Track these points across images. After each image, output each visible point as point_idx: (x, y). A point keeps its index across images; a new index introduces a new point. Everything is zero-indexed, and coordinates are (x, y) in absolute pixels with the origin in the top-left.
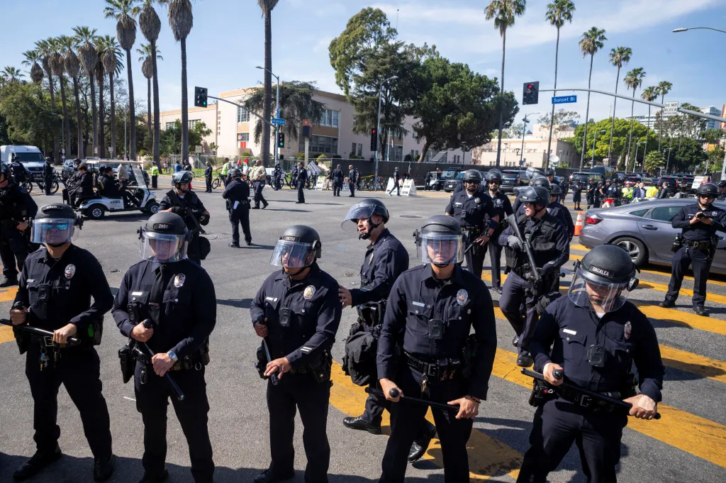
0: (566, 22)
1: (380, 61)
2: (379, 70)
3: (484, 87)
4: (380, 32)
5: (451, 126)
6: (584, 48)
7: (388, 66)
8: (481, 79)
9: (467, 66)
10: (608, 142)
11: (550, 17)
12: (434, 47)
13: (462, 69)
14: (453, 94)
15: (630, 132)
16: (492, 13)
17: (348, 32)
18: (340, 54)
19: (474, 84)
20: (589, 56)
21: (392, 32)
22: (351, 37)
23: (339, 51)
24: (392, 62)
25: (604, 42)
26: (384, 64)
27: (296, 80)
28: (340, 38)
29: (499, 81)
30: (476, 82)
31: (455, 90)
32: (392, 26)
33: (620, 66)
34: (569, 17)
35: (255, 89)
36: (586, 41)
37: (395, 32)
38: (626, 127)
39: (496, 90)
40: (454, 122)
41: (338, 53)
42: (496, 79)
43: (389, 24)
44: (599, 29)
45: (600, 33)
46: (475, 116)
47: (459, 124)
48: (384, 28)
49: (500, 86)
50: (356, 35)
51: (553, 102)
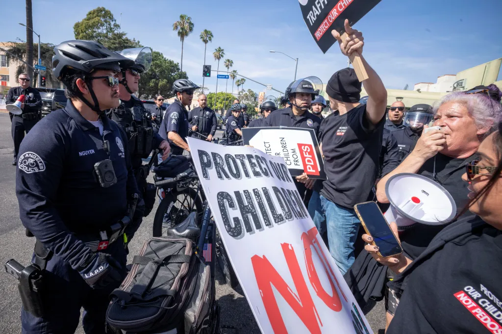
0: (209, 42)
1: (112, 41)
2: (112, 46)
3: (173, 67)
4: (110, 24)
5: (155, 86)
6: (215, 57)
7: (117, 45)
8: (171, 62)
9: (162, 54)
10: (221, 103)
11: (202, 38)
12: (139, 42)
13: (160, 55)
14: (156, 68)
15: (230, 99)
16: (176, 27)
17: (89, 19)
18: (82, 32)
19: (167, 64)
20: (217, 60)
21: (117, 26)
22: (90, 22)
23: (82, 31)
24: (119, 43)
25: (224, 55)
26: (114, 43)
27: (50, 43)
28: (83, 23)
29: (180, 65)
30: (168, 63)
31: (157, 66)
32: (117, 23)
33: (228, 68)
34: (210, 40)
35: (15, 43)
36: (216, 53)
37: (119, 27)
38: (228, 97)
39: (178, 69)
40: (157, 84)
41: (80, 32)
42: (178, 64)
43: (115, 21)
44: (222, 49)
45: (222, 50)
46: (168, 82)
47: (159, 85)
48: (112, 23)
49: (180, 68)
50: (94, 22)
51: (218, 77)
